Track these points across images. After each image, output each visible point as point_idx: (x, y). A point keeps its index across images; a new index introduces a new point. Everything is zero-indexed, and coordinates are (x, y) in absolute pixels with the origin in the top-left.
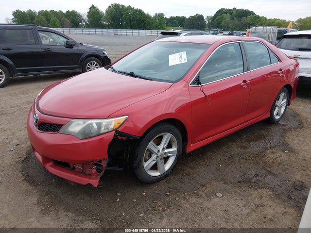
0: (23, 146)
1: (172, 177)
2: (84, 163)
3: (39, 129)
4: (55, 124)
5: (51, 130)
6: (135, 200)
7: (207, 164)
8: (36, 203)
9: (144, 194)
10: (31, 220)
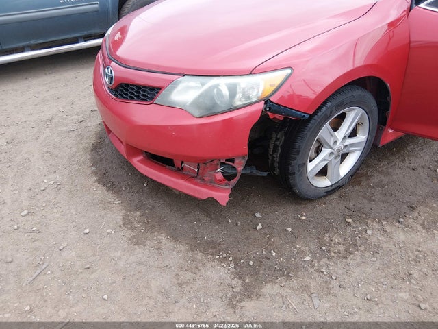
0: (89, 124)
1: (349, 189)
2: (201, 162)
3: (115, 95)
4: (145, 87)
5: (138, 97)
6: (289, 229)
7: (412, 166)
8: (121, 223)
9: (304, 218)
10: (116, 254)
